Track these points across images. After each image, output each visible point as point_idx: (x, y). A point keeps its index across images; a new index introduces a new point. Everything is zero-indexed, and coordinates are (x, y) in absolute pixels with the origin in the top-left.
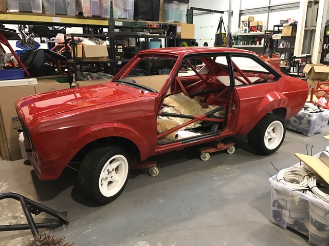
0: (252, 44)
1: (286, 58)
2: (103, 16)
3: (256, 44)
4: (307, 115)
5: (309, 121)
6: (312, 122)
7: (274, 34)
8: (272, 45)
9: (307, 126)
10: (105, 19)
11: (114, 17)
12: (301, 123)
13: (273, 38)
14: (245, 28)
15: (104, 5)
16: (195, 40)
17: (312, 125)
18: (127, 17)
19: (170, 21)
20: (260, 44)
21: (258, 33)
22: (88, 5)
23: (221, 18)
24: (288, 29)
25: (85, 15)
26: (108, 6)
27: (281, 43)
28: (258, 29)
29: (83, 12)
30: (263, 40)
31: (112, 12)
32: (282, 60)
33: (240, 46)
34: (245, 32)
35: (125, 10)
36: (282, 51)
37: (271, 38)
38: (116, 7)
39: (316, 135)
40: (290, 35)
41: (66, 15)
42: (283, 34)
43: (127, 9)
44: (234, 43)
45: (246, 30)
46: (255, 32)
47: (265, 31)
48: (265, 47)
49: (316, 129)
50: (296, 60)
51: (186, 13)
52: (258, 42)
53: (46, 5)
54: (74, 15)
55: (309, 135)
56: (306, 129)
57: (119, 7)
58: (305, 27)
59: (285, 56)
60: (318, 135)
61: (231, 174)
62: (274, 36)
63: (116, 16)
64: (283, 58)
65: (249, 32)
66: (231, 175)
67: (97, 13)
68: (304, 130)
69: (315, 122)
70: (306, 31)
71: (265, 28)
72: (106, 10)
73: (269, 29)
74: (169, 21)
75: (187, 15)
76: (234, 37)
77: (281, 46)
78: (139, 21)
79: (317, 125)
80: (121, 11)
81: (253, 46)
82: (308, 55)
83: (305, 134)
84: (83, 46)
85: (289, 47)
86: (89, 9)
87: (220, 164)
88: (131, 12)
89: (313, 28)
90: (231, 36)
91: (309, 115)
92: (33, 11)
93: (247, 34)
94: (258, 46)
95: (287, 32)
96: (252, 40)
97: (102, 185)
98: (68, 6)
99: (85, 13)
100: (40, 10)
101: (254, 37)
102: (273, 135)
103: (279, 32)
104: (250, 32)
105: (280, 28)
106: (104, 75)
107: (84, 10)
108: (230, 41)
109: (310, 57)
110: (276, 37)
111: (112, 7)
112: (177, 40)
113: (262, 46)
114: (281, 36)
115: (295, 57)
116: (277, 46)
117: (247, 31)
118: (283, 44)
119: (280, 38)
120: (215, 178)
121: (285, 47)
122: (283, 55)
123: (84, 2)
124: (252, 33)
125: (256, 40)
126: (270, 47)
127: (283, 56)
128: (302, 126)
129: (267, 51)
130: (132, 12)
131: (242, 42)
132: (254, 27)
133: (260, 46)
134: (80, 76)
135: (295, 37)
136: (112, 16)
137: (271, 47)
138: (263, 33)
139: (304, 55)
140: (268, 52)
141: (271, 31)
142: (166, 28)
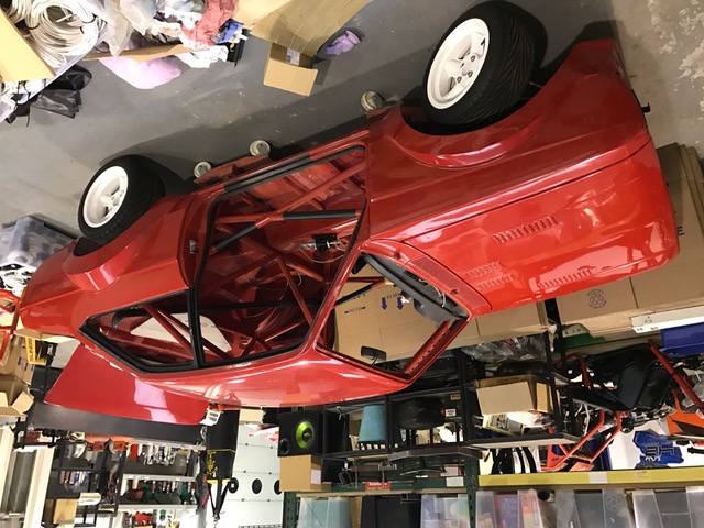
0: (150, 482)
1: (71, 447)
2: (491, 493)
3: (141, 482)
4: (29, 261)
5: (26, 247)
6: (20, 245)
7: (97, 506)
8: (102, 480)
9: (31, 238)
10: (487, 488)
11: (466, 498)
12: (46, 247)
13: (98, 494)
14: (164, 523)
15: (489, 520)
16: (279, 455)
17: (19, 239)
18: (435, 499)
19: (336, 499)
20: (130, 482)
21: (132, 510)
22: (527, 517)
23: (218, 518)
24: (62, 515)
25: (533, 493)
26: (480, 520)
27: (81, 485)
28: (134, 519)
29: (537, 500)
30: (122, 493)
31: (472, 508)
32: (80, 442)
33: (178, 479)
34: (163, 512)
35: (440, 516)
36: (81, 463)
37: (104, 495)
38: (461, 522)
39: (12, 220)
40: (59, 501)
41: (577, 492)
42: (74, 505)
43: (436, 521)
44: (192, 488)
45: (162, 517)
46: (141, 511)
47: (115, 514)
48: (119, 475)
49: (12, 234)
50: (49, 439)
51: (299, 522)
52: (135, 487)
53: (625, 512)
54: (558, 493)
55: (28, 219)
56: (35, 234)
57: (454, 523)
58: (22, 519)
59: (74, 452)
60: (8, 221)
61: (205, 99)
62: (97, 501)
63: (463, 499)
64: (79, 446)
65: (155, 512)
66: (203, 95)
67: (506, 500)
68: (40, 233)
69: (13, 248)
70: (22, 509)
71: (117, 522)
72: (485, 509)
73: (108, 519)
74: (338, 499)
75: (297, 518)
76: (191, 503)
77: (82, 476)
78: (410, 492)
79: (6, 242)
80: (450, 515)
81: (147, 478)
82: (20, 450)
83: (38, 224)
84: (535, 407)
85: (63, 472)
86: (525, 508)
87: (227, 128)
88: (427, 513)
89: (7, 517)
90: (198, 503)
91: (25, 260)
92: (652, 493)
93: (159, 508)
94: (137, 478)
95: (66, 509)
96: (149, 494)
97: (484, 41)
98: (574, 512)
99: (533, 498)
100: (637, 497)
101: (143, 501)
102: (108, 202)
103: (84, 511)
104: (151, 511)
105: (80, 520)
106: (484, 353)
107: (536, 504)
108: (201, 492)
109: (16, 446)
110: (91, 499)
111: (472, 519)
112: (320, 452)
113: (126, 477)
114: (80, 500)
115: (50, 445)
116: (91, 476)
117: (159, 515)
118: (76, 480)
119: (83, 494)
120: (239, 86)
121: (73, 473)
122: (78, 453)
123: (538, 524)
124: (148, 509)
125: (140, 494)
126: (108, 473)
127: (80, 450)
128: (44, 240)
129: (116, 468)
130: (425, 512)
131: (173, 488)
132: (143, 525)
133: (131, 477)
134: (539, 345)
135: (47, 498)
136: (470, 498)
137: (105, 475)
138: (122, 509)
139: (29, 449)
140: (115, 462)
141: (105, 513)
142: (345, 476)
